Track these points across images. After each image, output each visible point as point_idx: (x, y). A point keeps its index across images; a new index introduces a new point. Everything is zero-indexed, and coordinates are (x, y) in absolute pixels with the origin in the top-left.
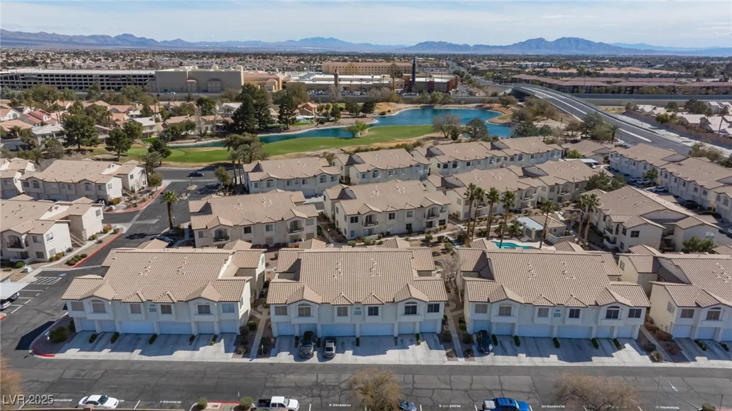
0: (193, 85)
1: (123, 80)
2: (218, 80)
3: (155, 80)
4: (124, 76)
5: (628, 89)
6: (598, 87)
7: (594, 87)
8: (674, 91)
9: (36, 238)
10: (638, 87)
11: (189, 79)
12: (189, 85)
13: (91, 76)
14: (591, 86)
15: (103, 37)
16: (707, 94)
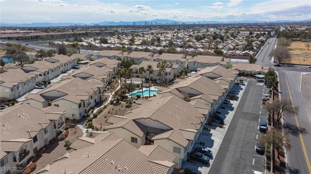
5: (35, 37)
6: (21, 37)
7: (19, 37)
8: (53, 37)
10: (39, 36)
14: (18, 37)
16: (64, 37)
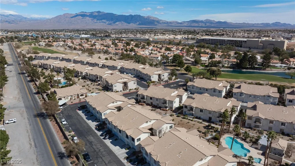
0: (261, 46)
1: (235, 42)
2: (273, 44)
3: (246, 43)
4: (236, 41)
9: (112, 85)
11: (260, 43)
12: (259, 46)
13: (225, 40)
15: (267, 24)
